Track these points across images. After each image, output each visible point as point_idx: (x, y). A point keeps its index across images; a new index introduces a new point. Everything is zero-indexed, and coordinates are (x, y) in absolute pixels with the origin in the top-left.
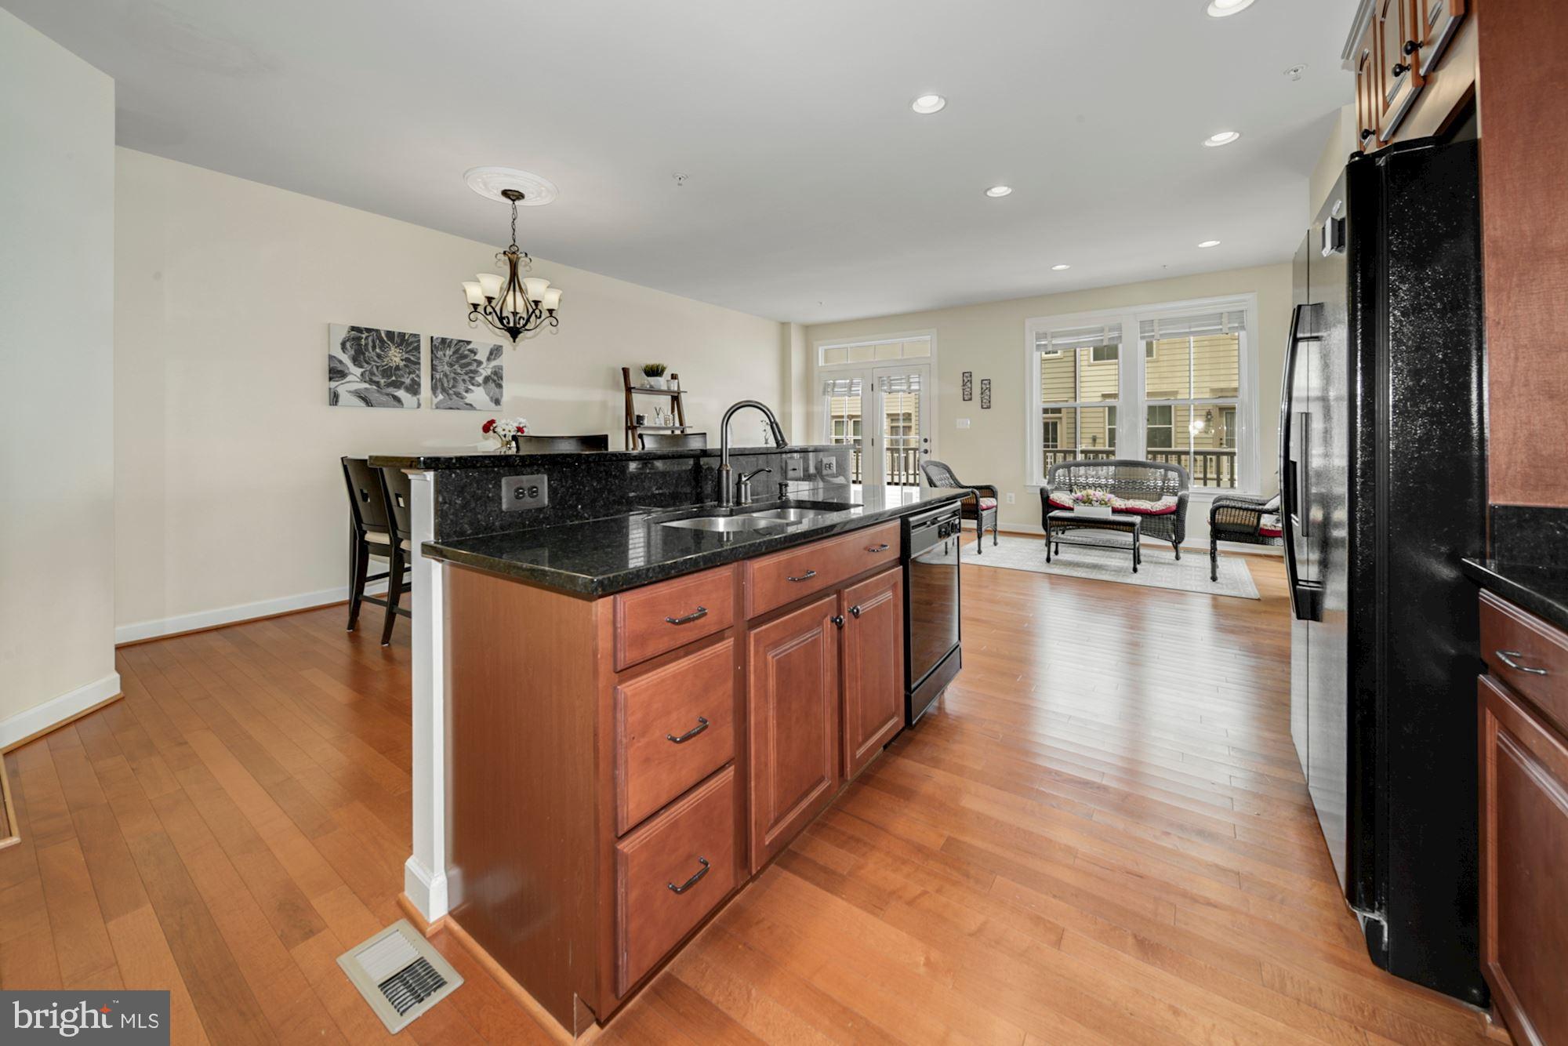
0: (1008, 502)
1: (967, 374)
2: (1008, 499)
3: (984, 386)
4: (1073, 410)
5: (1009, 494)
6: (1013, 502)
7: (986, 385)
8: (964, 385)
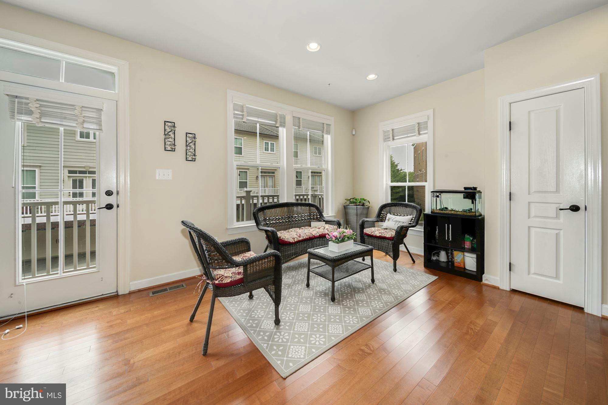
4: (308, 177)
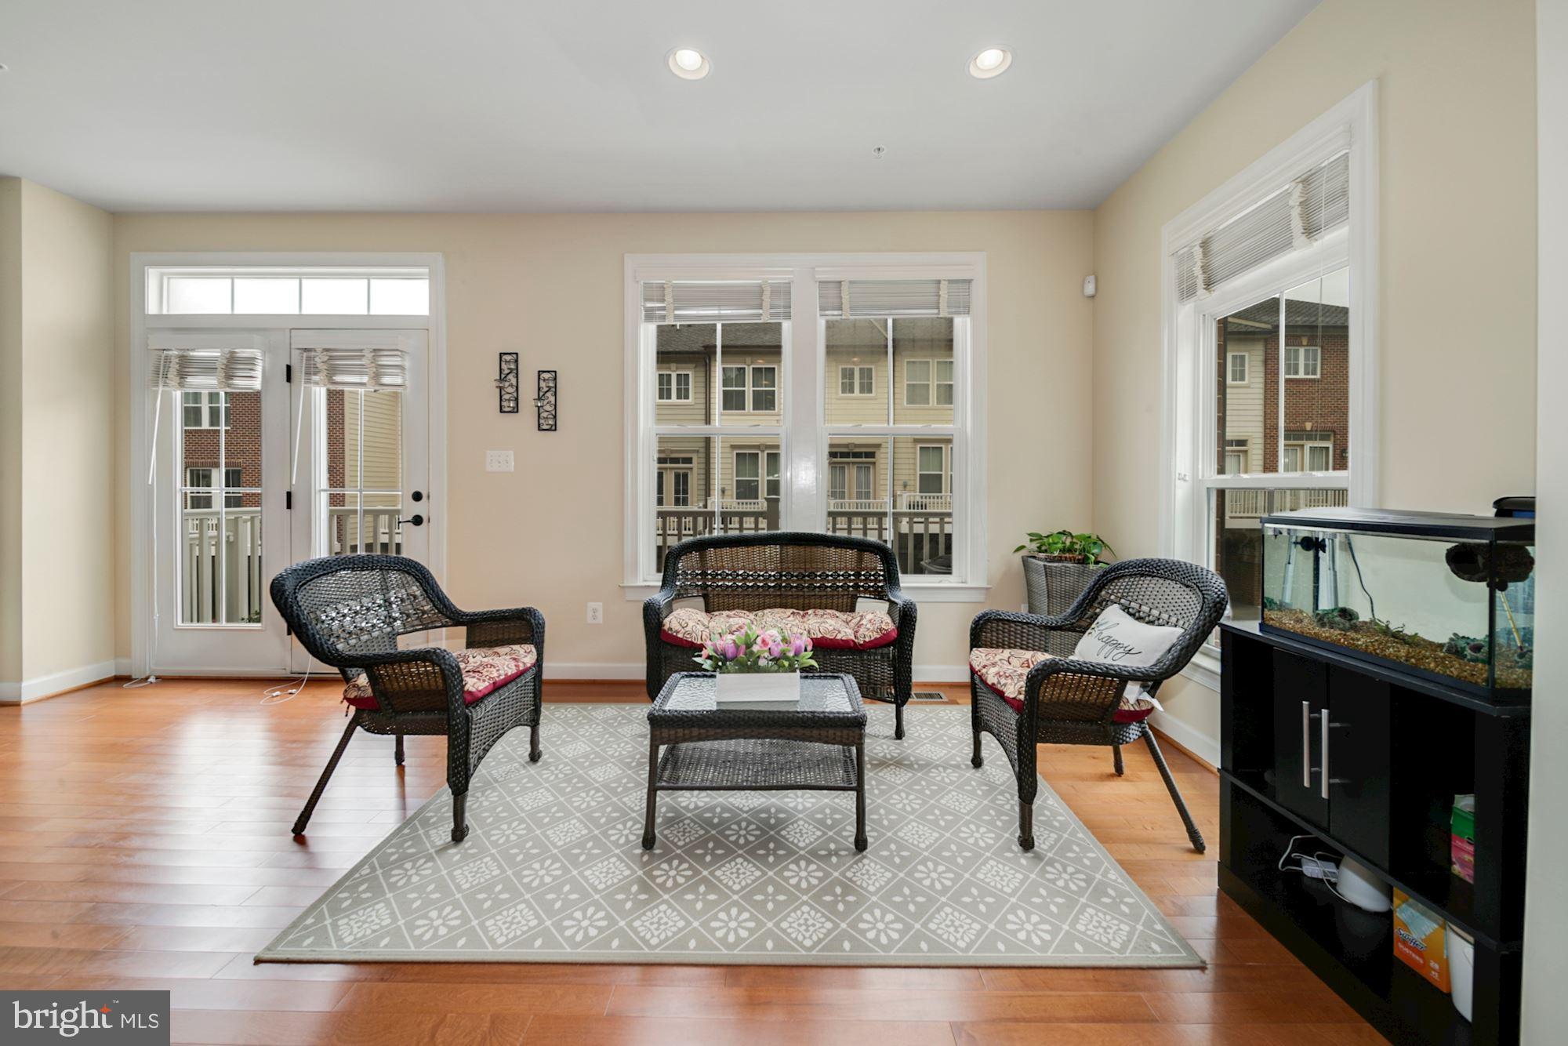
0: (590, 620)
1: (508, 358)
2: (590, 614)
3: (543, 384)
5: (592, 605)
6: (600, 620)
7: (549, 383)
8: (501, 380)
